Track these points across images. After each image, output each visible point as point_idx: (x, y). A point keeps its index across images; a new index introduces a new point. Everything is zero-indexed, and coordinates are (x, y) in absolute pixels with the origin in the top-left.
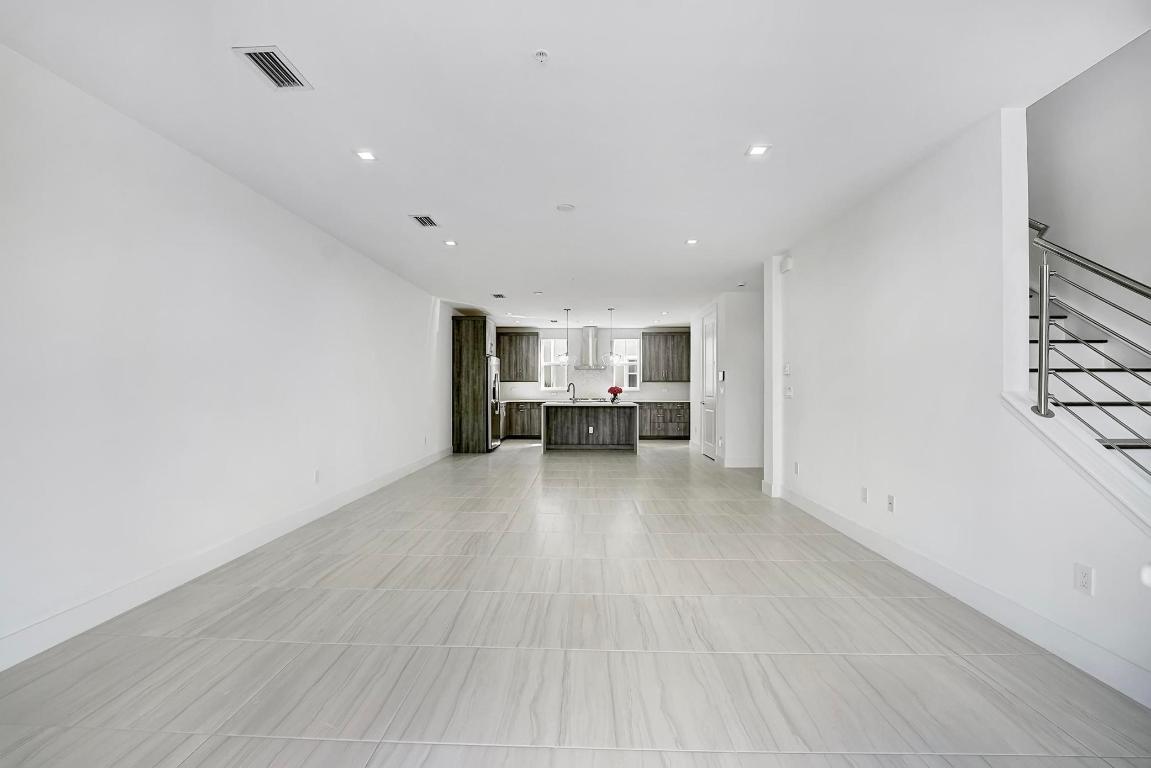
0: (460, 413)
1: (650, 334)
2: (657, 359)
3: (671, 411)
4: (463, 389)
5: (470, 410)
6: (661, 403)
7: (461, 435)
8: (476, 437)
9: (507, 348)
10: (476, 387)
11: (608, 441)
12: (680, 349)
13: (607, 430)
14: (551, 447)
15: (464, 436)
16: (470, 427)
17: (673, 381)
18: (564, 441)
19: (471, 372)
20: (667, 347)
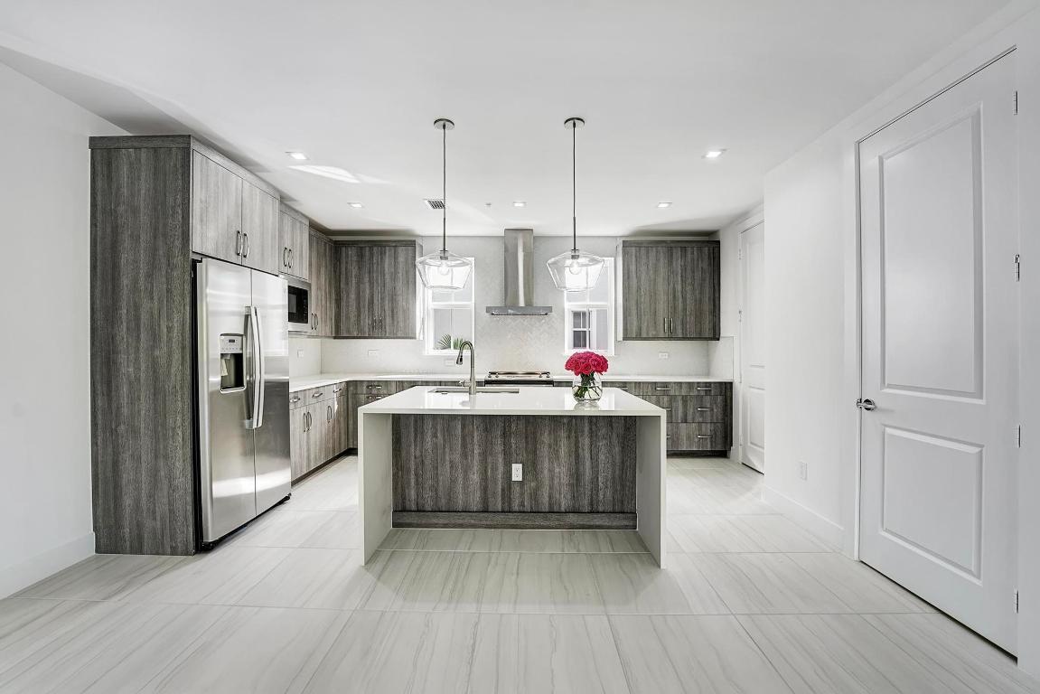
0: (114, 432)
1: (638, 245)
2: (653, 295)
3: (685, 399)
4: (122, 358)
5: (143, 425)
6: (665, 385)
7: (117, 498)
8: (161, 508)
9: (354, 272)
10: (161, 353)
11: (564, 504)
12: (698, 275)
13: (562, 472)
14: (407, 518)
15: (128, 501)
16: (144, 477)
17: (684, 339)
18: (443, 503)
19: (146, 305)
20: (671, 271)
